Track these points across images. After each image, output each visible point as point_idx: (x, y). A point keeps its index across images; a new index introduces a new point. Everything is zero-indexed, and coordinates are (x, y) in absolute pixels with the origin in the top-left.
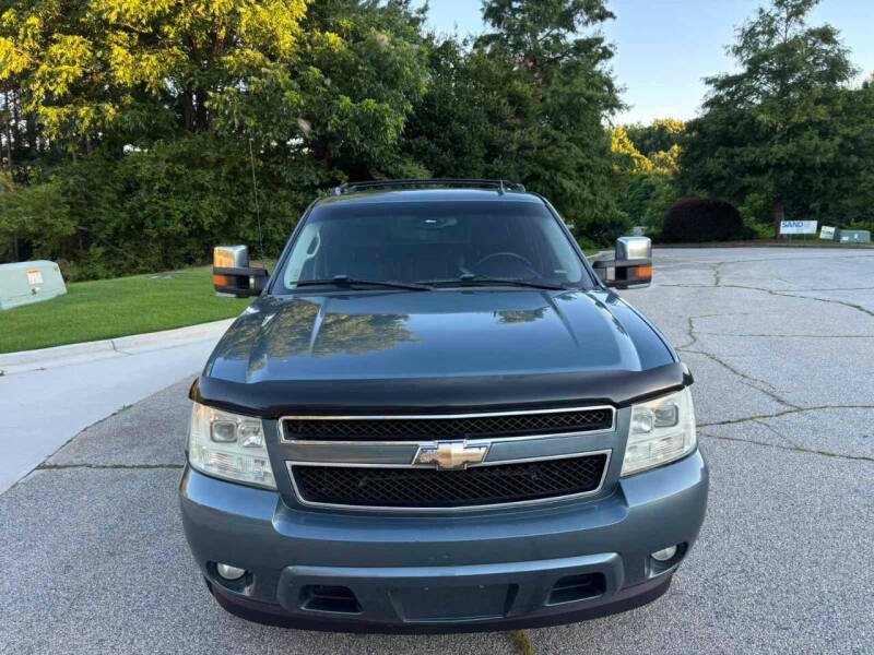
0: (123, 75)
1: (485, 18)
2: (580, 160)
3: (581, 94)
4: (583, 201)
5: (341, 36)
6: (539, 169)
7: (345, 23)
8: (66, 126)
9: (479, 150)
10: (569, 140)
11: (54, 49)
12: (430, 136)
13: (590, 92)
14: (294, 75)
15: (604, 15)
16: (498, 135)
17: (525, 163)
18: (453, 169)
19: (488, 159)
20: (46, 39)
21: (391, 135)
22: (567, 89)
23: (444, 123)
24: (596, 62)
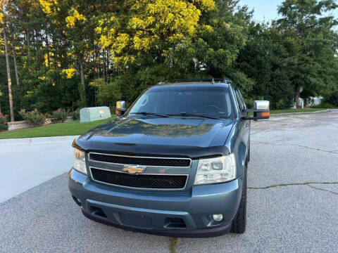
0: (137, 46)
1: (279, 13)
2: (319, 69)
3: (321, 41)
4: (320, 87)
5: (212, 26)
6: (299, 73)
7: (215, 21)
8: (121, 63)
9: (269, 66)
10: (315, 60)
11: (118, 38)
12: (248, 62)
13: (326, 40)
14: (193, 42)
15: (334, 7)
16: (278, 60)
17: (291, 71)
18: (257, 74)
19: (273, 69)
20: (116, 35)
21: (229, 62)
22: (314, 39)
23: (254, 56)
24: (331, 27)
